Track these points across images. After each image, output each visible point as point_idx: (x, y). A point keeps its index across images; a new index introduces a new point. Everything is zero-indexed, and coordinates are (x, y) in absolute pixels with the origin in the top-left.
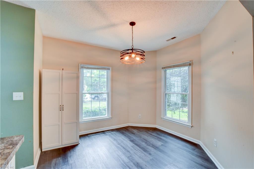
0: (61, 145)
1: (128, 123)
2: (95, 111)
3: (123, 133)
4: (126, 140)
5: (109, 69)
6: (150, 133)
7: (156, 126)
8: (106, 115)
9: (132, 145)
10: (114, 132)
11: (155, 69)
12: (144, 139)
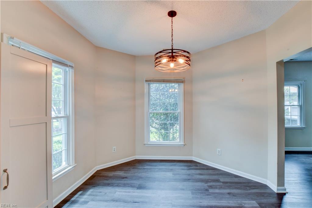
5: (72, 67)
7: (135, 157)
11: (134, 80)
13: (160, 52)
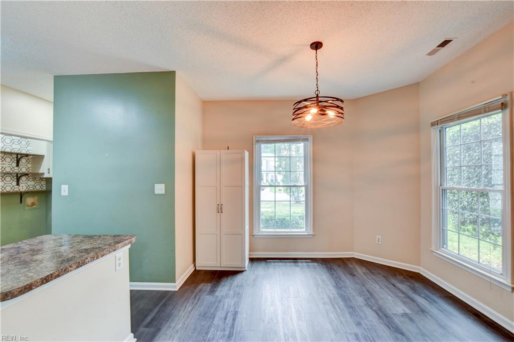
0: (219, 266)
1: (353, 251)
2: (284, 219)
3: (330, 269)
4: (328, 283)
5: (307, 140)
6: (394, 281)
7: (419, 269)
8: (304, 230)
9: (332, 296)
10: (316, 264)
11: (416, 128)
12: (368, 292)
13: (305, 100)
